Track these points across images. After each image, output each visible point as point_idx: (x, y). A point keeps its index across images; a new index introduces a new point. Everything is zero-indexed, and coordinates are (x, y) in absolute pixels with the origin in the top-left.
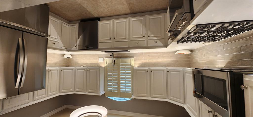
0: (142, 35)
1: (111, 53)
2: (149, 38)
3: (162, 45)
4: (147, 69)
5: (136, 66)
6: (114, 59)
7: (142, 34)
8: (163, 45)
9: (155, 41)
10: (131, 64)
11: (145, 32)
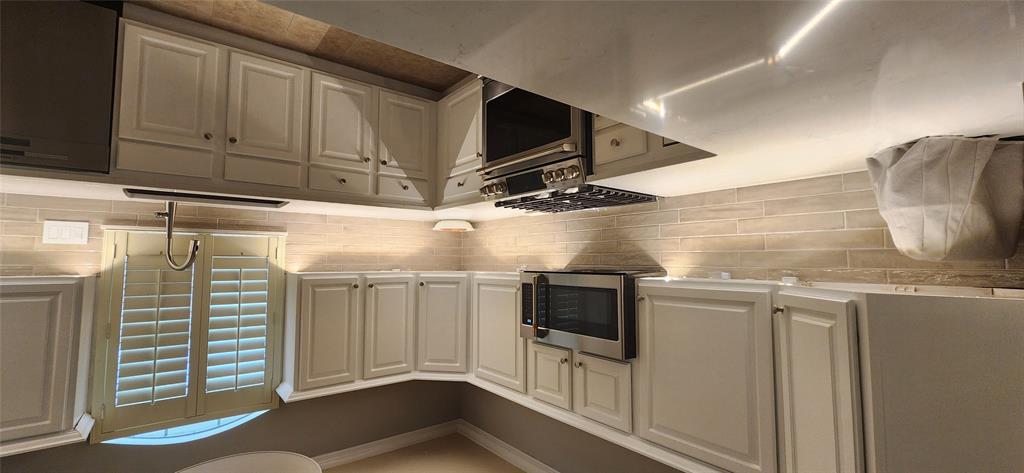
0: (358, 153)
1: (165, 202)
2: (383, 170)
3: (420, 199)
4: (357, 277)
5: (294, 268)
6: (177, 233)
7: (358, 148)
8: (422, 199)
9: (400, 183)
10: (272, 260)
11: (370, 143)
